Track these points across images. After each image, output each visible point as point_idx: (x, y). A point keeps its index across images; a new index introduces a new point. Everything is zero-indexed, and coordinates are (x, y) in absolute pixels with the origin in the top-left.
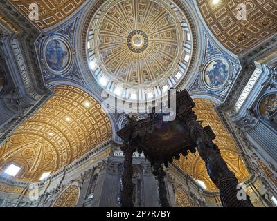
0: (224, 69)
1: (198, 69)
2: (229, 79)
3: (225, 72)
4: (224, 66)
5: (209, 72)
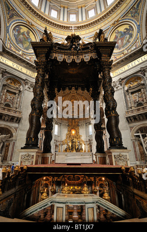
0: (129, 39)
1: (112, 22)
2: (126, 49)
3: (128, 41)
4: (131, 36)
5: (118, 32)
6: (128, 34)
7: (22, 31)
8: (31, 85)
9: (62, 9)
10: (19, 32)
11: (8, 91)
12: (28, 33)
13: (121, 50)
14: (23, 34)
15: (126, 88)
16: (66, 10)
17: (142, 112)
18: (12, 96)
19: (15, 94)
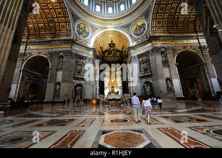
0: (143, 31)
1: (134, 19)
2: (141, 37)
4: (144, 29)
5: (137, 25)
6: (143, 27)
7: (81, 27)
8: (90, 60)
9: (103, 4)
10: (79, 28)
11: (78, 65)
12: (84, 27)
13: (139, 37)
14: (82, 28)
15: (140, 60)
16: (105, 4)
17: (146, 74)
18: (81, 66)
19: (81, 65)
